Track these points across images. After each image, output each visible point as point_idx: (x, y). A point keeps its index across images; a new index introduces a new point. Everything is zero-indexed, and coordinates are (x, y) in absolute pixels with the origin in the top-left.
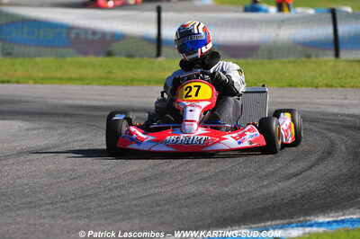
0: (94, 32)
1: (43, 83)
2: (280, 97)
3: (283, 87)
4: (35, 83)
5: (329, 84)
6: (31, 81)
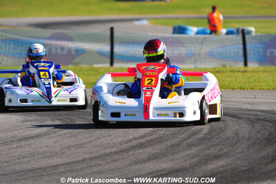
0: (63, 49)
5: (243, 87)
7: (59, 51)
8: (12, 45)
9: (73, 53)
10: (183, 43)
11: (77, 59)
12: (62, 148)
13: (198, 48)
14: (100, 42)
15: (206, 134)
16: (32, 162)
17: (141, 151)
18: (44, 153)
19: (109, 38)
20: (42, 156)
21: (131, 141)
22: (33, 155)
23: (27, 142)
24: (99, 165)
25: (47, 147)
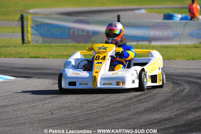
0: (83, 31)
1: (57, 58)
2: (188, 65)
3: (189, 60)
4: (54, 58)
6: (51, 57)
7: (80, 33)
8: (46, 28)
9: (90, 33)
10: (171, 27)
11: (93, 39)
12: (81, 103)
13: (182, 30)
15: (186, 93)
16: (59, 114)
17: (139, 105)
18: (69, 107)
20: (67, 109)
21: (132, 98)
22: (60, 108)
23: (56, 99)
24: (109, 116)
25: (71, 102)
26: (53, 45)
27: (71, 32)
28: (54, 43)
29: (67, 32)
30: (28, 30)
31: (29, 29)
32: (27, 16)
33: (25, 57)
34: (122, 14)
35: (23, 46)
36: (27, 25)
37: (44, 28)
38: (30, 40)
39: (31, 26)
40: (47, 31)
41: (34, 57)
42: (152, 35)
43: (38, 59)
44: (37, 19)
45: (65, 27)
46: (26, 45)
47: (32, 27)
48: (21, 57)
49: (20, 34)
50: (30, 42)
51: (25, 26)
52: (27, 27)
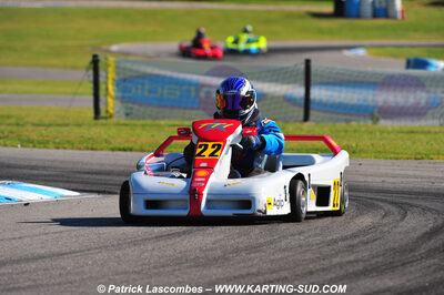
8: (147, 87)
12: (225, 252)
14: (289, 83)
16: (176, 273)
18: (196, 259)
19: (302, 77)
20: (192, 264)
21: (336, 241)
22: (178, 262)
23: (170, 242)
26: (162, 122)
27: (202, 95)
28: (164, 118)
29: (193, 94)
30: (107, 89)
31: (111, 87)
32: (106, 59)
33: (102, 149)
34: (314, 57)
35: (96, 125)
36: (107, 77)
37: (143, 84)
38: (111, 111)
39: (114, 80)
40: (150, 91)
41: (120, 150)
42: (380, 104)
43: (129, 153)
44: (128, 65)
45: (190, 83)
46: (104, 121)
47: (117, 84)
48: (92, 149)
49: (91, 98)
50: (111, 116)
51: (101, 79)
52: (106, 83)
